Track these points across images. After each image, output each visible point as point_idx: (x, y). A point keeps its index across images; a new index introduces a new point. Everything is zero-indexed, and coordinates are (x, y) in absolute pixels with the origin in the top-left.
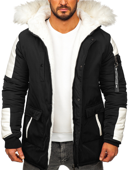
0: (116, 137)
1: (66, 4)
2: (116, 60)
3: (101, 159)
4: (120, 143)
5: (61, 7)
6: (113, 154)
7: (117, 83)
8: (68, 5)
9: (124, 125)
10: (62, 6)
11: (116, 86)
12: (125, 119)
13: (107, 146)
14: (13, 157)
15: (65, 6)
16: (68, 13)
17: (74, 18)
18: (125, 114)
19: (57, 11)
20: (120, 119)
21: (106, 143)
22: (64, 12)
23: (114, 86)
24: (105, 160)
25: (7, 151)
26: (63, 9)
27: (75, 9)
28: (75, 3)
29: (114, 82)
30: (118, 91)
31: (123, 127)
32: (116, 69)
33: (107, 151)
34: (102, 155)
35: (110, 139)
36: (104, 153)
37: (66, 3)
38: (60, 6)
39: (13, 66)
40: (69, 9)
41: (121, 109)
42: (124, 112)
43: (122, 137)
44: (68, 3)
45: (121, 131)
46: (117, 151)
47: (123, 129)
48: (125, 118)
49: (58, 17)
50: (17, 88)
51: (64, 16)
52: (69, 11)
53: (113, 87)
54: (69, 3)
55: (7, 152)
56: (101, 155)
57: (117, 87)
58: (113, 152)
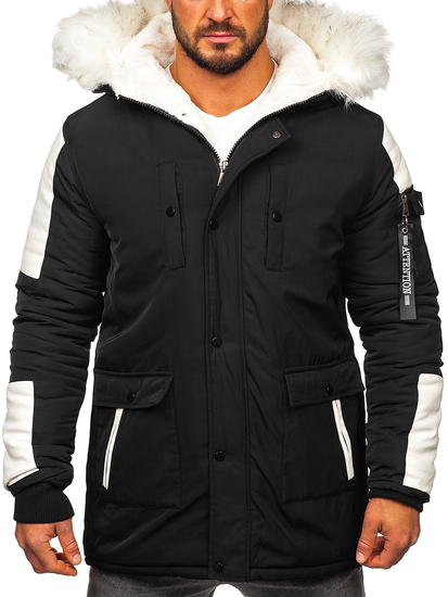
0: (412, 476)
1: (229, 18)
2: (405, 208)
3: (360, 558)
4: (425, 497)
5: (210, 28)
6: (405, 539)
7: (407, 290)
8: (234, 22)
9: (437, 436)
10: (214, 25)
11: (407, 298)
12: (439, 414)
13: (382, 512)
14: (42, 556)
15: (226, 25)
16: (234, 51)
17: (257, 64)
18: (440, 398)
19: (197, 42)
20: (424, 414)
21: (378, 500)
22: (221, 47)
23: (398, 298)
24: (376, 560)
25: (19, 534)
26: (218, 33)
27: (259, 32)
28: (262, 13)
29: (399, 283)
30: (411, 315)
31: (432, 444)
32: (406, 238)
33: (384, 529)
34: (365, 542)
35: (393, 486)
36: (372, 536)
37: (230, 14)
38: (205, 23)
39: (45, 235)
40: (241, 34)
41: (423, 378)
42: (435, 388)
43: (433, 477)
44: (234, 14)
45: (428, 457)
46: (416, 528)
48: (438, 409)
49: (201, 63)
50: (57, 313)
51: (220, 59)
52: (238, 40)
53: (396, 301)
54: (238, 13)
55: (21, 539)
56: (361, 544)
57: (407, 303)
58: (403, 531)
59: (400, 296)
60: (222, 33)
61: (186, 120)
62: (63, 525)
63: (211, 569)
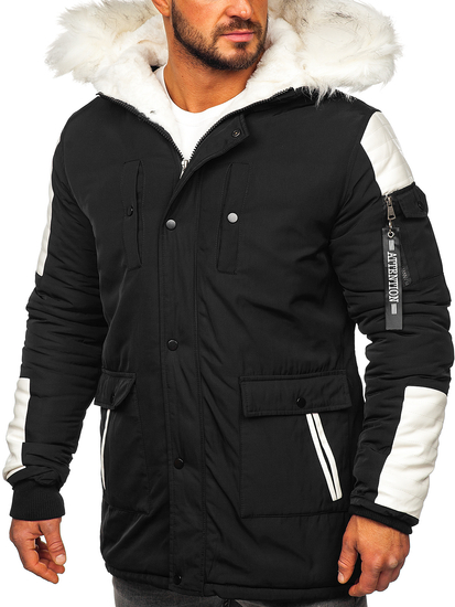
2: (390, 210)
6: (377, 560)
7: (394, 296)
11: (394, 307)
16: (253, 48)
20: (409, 428)
22: (242, 46)
23: (384, 307)
26: (241, 31)
29: (384, 290)
30: (398, 324)
32: (392, 242)
34: (345, 562)
47: (430, 464)
50: (57, 311)
52: (255, 38)
53: (381, 310)
57: (394, 311)
58: (377, 551)
59: (385, 304)
60: (244, 30)
61: (153, 118)
62: (48, 524)
63: (171, 580)
